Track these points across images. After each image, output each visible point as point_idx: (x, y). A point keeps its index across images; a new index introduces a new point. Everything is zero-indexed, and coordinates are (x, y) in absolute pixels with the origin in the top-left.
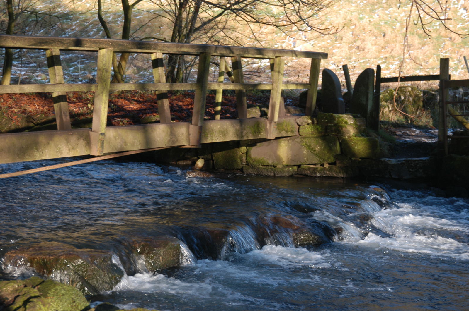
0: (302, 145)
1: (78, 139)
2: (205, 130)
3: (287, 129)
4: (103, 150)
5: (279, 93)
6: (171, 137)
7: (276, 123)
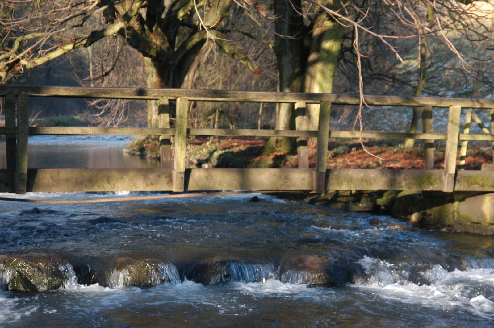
1: (159, 176)
2: (338, 177)
3: (483, 183)
4: (183, 188)
5: (453, 144)
6: (286, 181)
7: (453, 176)
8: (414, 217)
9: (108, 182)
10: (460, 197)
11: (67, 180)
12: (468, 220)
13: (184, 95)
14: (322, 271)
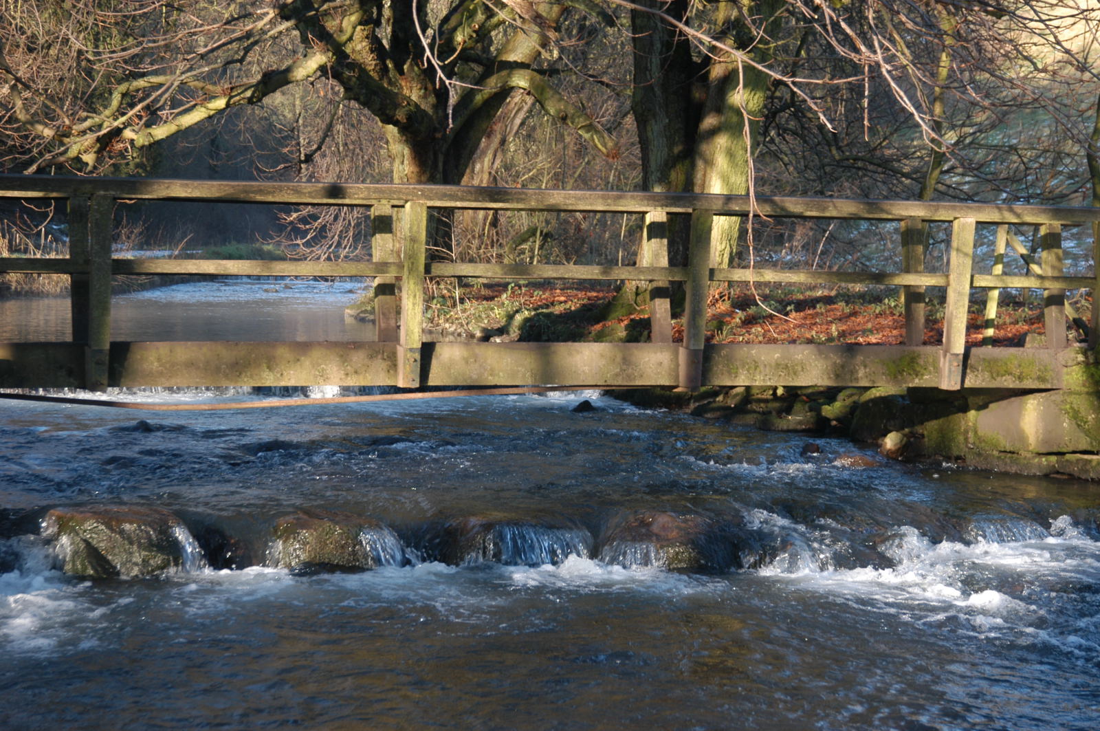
0: (1062, 410)
1: (371, 357)
2: (729, 359)
3: (1021, 373)
4: (418, 380)
5: (960, 294)
6: (624, 367)
7: (961, 357)
8: (891, 441)
9: (269, 368)
10: (980, 400)
11: (190, 365)
12: (995, 447)
13: (419, 197)
14: (682, 544)
